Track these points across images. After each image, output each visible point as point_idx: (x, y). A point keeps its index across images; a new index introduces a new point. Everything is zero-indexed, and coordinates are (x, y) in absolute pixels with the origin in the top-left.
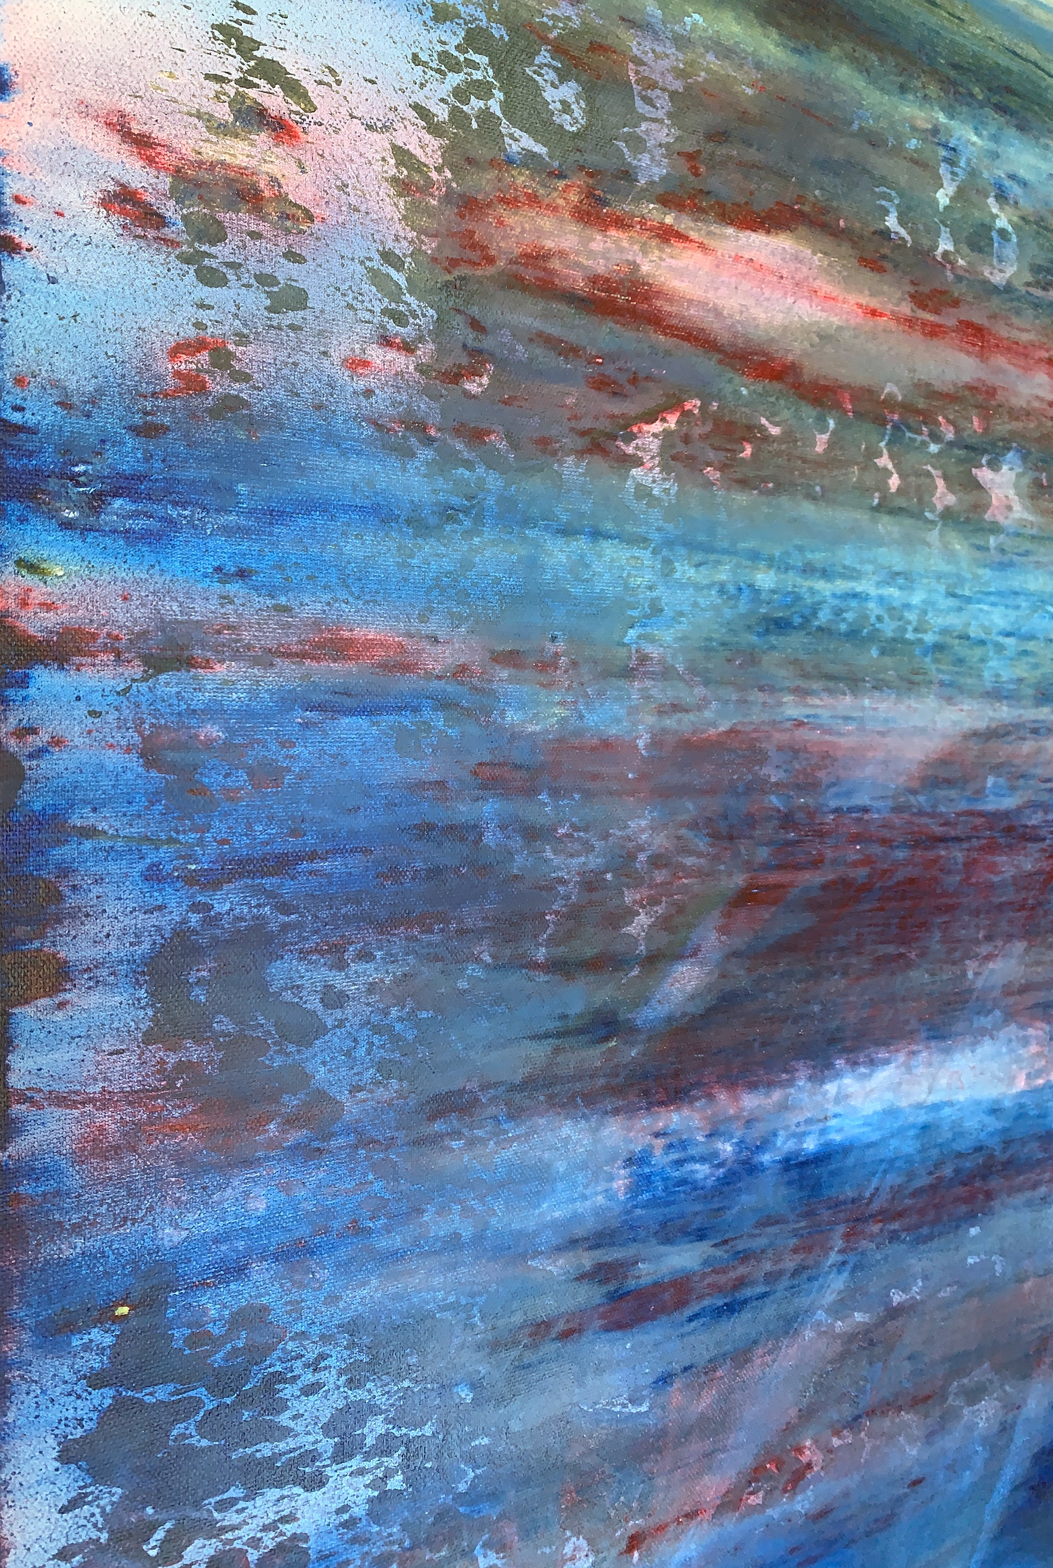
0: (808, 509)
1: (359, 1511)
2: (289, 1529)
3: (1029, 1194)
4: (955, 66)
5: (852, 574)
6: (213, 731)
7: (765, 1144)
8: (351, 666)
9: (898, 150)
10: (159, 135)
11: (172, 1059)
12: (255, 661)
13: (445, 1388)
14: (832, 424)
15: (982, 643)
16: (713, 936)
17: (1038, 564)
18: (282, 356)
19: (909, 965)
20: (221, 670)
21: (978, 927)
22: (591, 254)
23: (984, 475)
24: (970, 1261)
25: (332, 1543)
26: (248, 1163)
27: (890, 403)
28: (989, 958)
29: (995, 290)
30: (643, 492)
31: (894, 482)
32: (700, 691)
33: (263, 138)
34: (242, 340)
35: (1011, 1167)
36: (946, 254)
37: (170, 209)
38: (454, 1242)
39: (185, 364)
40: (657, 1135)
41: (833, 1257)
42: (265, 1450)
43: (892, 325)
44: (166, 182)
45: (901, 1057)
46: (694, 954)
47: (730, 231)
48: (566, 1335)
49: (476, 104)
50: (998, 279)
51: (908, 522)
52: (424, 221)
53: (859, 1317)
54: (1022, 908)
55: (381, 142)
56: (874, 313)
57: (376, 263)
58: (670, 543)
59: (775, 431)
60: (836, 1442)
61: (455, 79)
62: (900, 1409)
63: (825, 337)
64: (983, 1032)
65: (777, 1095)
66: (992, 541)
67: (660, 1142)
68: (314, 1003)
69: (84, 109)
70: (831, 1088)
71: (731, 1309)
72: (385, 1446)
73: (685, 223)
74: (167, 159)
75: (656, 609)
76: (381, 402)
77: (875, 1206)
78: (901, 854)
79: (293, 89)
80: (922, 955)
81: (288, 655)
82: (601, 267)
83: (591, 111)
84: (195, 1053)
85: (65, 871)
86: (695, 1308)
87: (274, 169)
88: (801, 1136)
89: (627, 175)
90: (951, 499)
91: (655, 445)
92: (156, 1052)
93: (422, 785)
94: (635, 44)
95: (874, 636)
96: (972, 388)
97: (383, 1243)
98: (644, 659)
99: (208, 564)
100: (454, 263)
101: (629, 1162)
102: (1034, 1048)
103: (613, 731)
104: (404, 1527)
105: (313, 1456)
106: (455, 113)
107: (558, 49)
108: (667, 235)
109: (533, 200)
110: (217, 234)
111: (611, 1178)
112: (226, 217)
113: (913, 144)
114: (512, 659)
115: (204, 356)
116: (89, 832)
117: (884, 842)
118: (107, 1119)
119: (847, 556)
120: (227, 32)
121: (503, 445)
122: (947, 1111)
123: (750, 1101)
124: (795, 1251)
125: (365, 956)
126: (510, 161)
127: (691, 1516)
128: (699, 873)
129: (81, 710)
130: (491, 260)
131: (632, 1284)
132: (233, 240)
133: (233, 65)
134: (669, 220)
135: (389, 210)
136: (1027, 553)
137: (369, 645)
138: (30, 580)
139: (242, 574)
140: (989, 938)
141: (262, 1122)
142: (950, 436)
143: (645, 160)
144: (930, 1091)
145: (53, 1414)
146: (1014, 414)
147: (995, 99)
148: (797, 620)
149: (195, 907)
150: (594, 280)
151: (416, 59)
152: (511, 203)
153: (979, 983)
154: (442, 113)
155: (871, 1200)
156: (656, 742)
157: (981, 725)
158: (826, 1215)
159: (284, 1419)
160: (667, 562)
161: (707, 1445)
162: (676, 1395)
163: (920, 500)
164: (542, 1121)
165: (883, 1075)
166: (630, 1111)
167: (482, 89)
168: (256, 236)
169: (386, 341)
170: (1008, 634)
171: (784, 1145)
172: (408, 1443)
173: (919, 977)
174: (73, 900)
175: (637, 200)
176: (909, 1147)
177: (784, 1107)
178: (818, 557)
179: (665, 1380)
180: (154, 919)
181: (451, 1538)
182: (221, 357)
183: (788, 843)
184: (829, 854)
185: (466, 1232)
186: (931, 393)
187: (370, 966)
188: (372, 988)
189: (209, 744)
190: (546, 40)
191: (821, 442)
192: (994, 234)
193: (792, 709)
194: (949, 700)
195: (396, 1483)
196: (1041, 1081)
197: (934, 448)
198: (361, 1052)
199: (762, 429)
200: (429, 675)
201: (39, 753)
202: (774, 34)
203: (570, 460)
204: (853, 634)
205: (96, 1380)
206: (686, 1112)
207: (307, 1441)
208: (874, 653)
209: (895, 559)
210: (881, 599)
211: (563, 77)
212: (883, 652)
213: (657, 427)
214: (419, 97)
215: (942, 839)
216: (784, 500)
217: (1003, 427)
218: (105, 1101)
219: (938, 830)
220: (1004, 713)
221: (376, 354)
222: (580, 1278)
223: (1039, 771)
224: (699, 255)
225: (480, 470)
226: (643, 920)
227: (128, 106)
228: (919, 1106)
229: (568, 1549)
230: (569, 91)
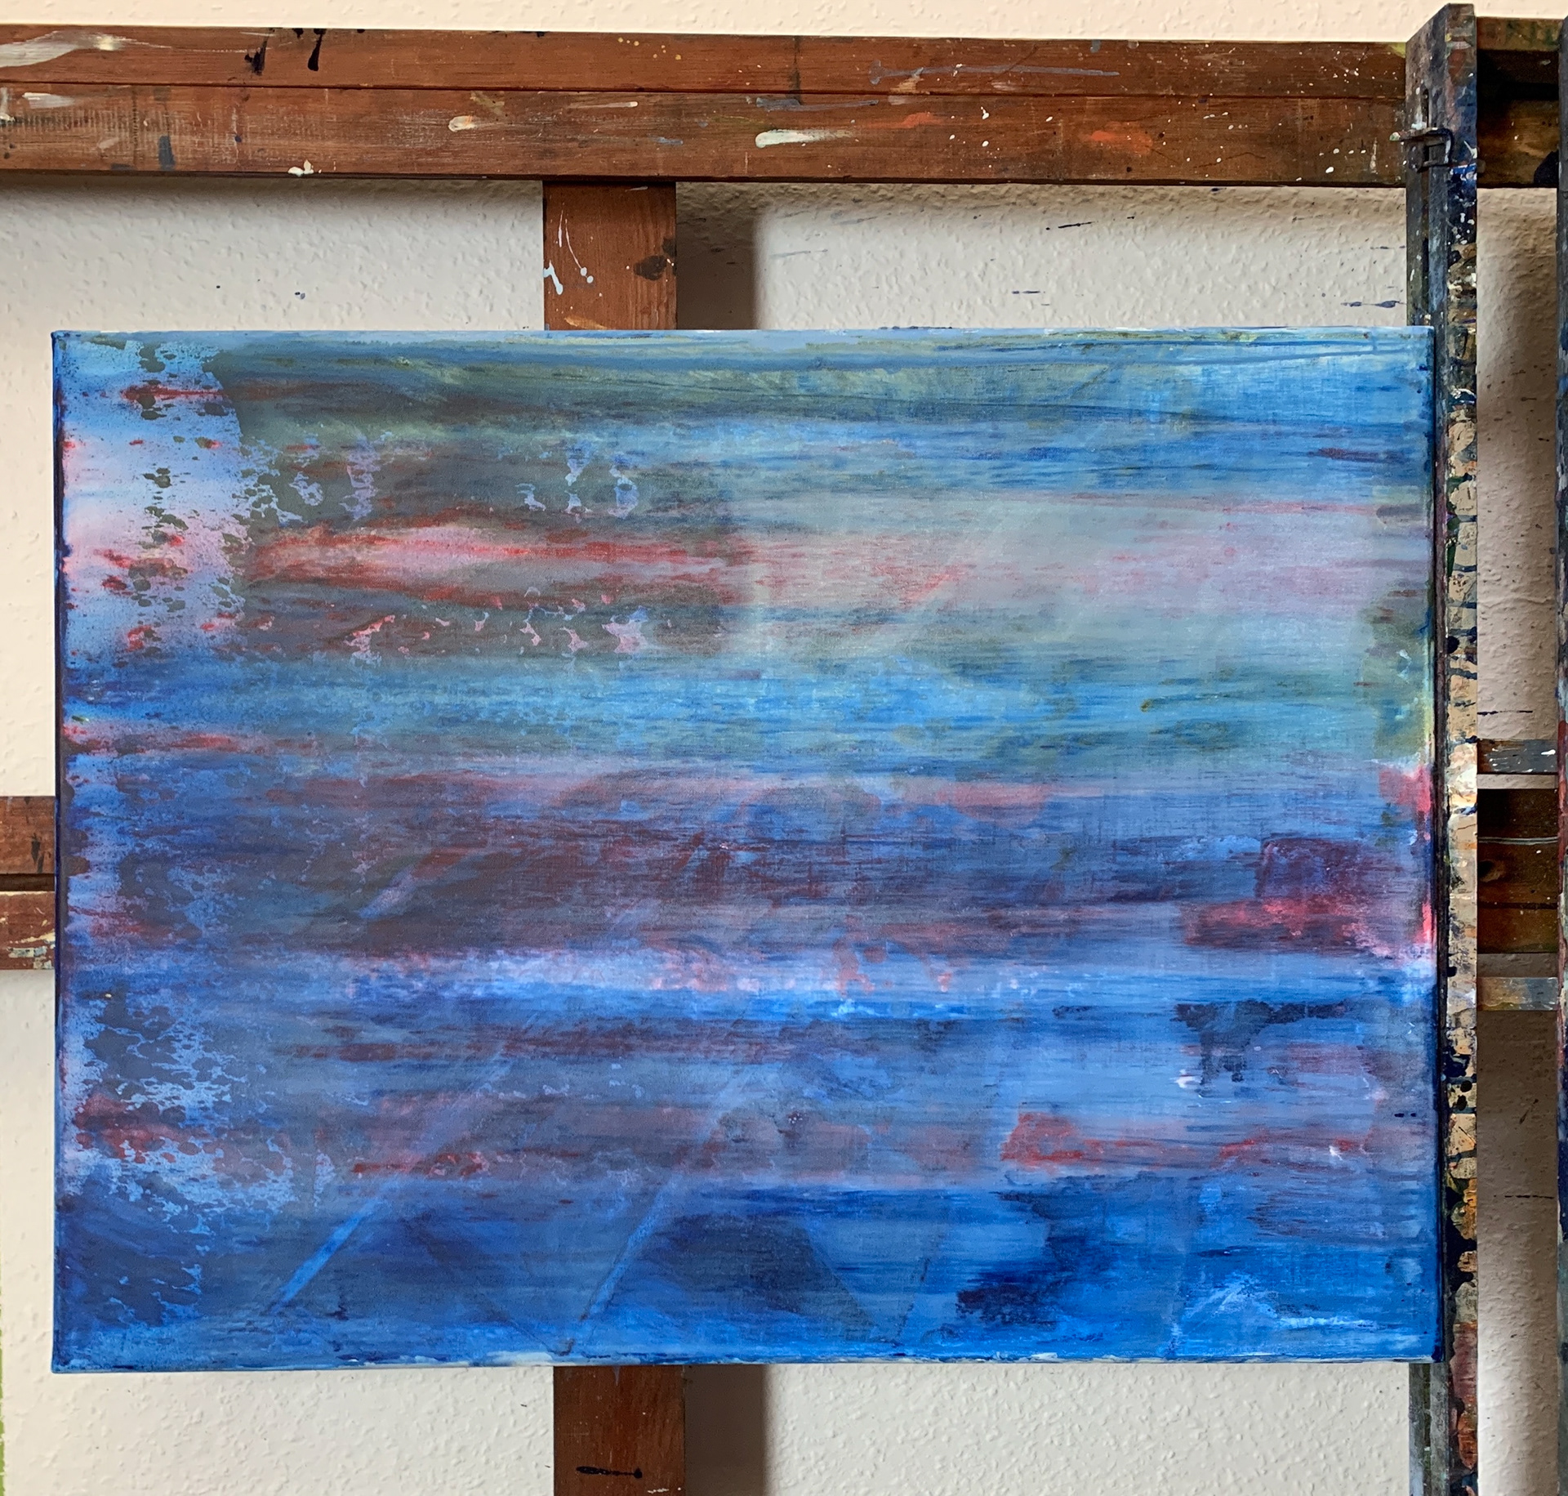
0: (471, 661)
1: (209, 1105)
2: (177, 1102)
3: (666, 1054)
4: (577, 404)
5: (506, 692)
6: (145, 777)
7: (447, 986)
8: (205, 749)
9: (535, 461)
10: (124, 554)
11: (129, 903)
12: (163, 749)
13: (252, 1064)
14: (487, 615)
15: (615, 723)
16: (409, 877)
17: (665, 674)
18: (175, 628)
19: (555, 904)
20: (148, 753)
21: (615, 889)
22: (329, 558)
23: (613, 627)
24: (612, 1083)
25: (196, 1114)
26: (160, 948)
27: (532, 598)
28: (626, 906)
29: (619, 520)
30: (359, 663)
31: (536, 640)
32: (399, 756)
33: (166, 545)
34: (157, 625)
35: (647, 1034)
36: (574, 509)
37: (129, 582)
38: (256, 1000)
39: (134, 638)
40: (373, 970)
41: (497, 1057)
42: (166, 1066)
43: (533, 556)
44: (127, 571)
45: (550, 955)
46: (397, 885)
47: (413, 530)
48: (317, 1056)
49: (264, 506)
50: (621, 513)
51: (546, 660)
52: (239, 562)
53: (517, 1094)
54: (656, 879)
55: (218, 534)
56: (517, 552)
57: (216, 583)
58: (378, 685)
59: (445, 624)
60: (499, 1158)
61: (253, 499)
62: (552, 1154)
63: (480, 571)
64: (622, 950)
65: (453, 963)
66: (621, 665)
67: (375, 975)
68: (189, 888)
69: (97, 552)
70: (494, 965)
71: (421, 1068)
72: (221, 1081)
73: (384, 532)
74: (128, 563)
75: (370, 718)
76: (218, 640)
77: (530, 1035)
78: (546, 843)
79: (179, 523)
80: (568, 899)
81: (177, 746)
82: (332, 563)
83: (325, 495)
84: (138, 901)
85: (88, 829)
86: (397, 1062)
87: (171, 556)
88: (472, 987)
89: (348, 517)
90: (584, 645)
91: (367, 640)
92: (123, 899)
93: (238, 799)
94: (349, 456)
95: (522, 723)
96: (599, 580)
97: (221, 993)
98: (363, 741)
99: (143, 713)
100: (255, 577)
101: (356, 980)
102: (669, 966)
103: (345, 775)
104: (231, 1119)
105: (187, 1075)
106: (253, 514)
107: (306, 471)
108: (371, 541)
109: (294, 541)
110: (147, 586)
111: (344, 986)
112: (150, 579)
113: (545, 455)
114: (287, 743)
115: (142, 634)
116: (98, 814)
117: (531, 835)
118: (104, 922)
119: (500, 682)
120: (150, 509)
121: (279, 650)
122: (590, 991)
123: (434, 963)
124: (469, 1047)
125: (212, 870)
126: (282, 527)
127: (396, 1166)
128: (399, 846)
129: (95, 770)
130: (272, 572)
131: (356, 1041)
132: (154, 587)
133: (154, 521)
134: (373, 533)
135: (222, 561)
136: (654, 669)
137: (213, 740)
138: (77, 723)
139: (157, 715)
140: (625, 895)
141: (165, 933)
142: (582, 608)
143: (358, 508)
144: (575, 977)
145: (82, 1028)
146: (637, 589)
147: (613, 412)
148: (464, 718)
149: (138, 845)
150: (329, 569)
151: (234, 496)
152: (283, 545)
153: (618, 921)
154: (247, 515)
155: (526, 1032)
156: (372, 780)
157: (615, 771)
158: (491, 1033)
159: (175, 1056)
160: (375, 694)
161: (407, 1133)
162: (386, 1103)
163: (557, 647)
164: (304, 954)
165: (533, 964)
166: (356, 957)
167: (268, 500)
168: (163, 584)
169: (220, 615)
170: (638, 718)
171: (459, 989)
172: (233, 1082)
173: (564, 912)
174: (91, 839)
175: (354, 528)
176: (559, 1007)
177: (459, 969)
178: (479, 685)
179: (379, 1093)
180: (122, 849)
181: (255, 1131)
182: (149, 633)
183: (459, 833)
184: (490, 840)
185: (263, 997)
186: (564, 587)
187: (214, 876)
188: (214, 885)
189: (144, 782)
190: (300, 469)
191: (479, 626)
192: (616, 489)
193: (461, 764)
194: (586, 757)
195: (227, 1098)
196: (677, 987)
197: (568, 618)
198: (211, 910)
199: (438, 625)
200: (243, 752)
201: (79, 785)
202: (440, 426)
203: (317, 653)
204: (507, 725)
205: (99, 1020)
206: (391, 962)
207: (185, 1068)
208: (523, 733)
209: (540, 682)
210: (527, 704)
211: (309, 483)
212: (530, 732)
213: (368, 631)
214: (236, 511)
215: (584, 836)
216: (453, 659)
217: (626, 599)
218: (103, 915)
219: (577, 830)
220: (635, 764)
221: (217, 621)
222: (327, 1031)
223: (670, 798)
224: (393, 546)
225: (268, 662)
226: (364, 866)
227: (112, 547)
228: (564, 985)
229: (319, 1158)
230: (313, 488)
